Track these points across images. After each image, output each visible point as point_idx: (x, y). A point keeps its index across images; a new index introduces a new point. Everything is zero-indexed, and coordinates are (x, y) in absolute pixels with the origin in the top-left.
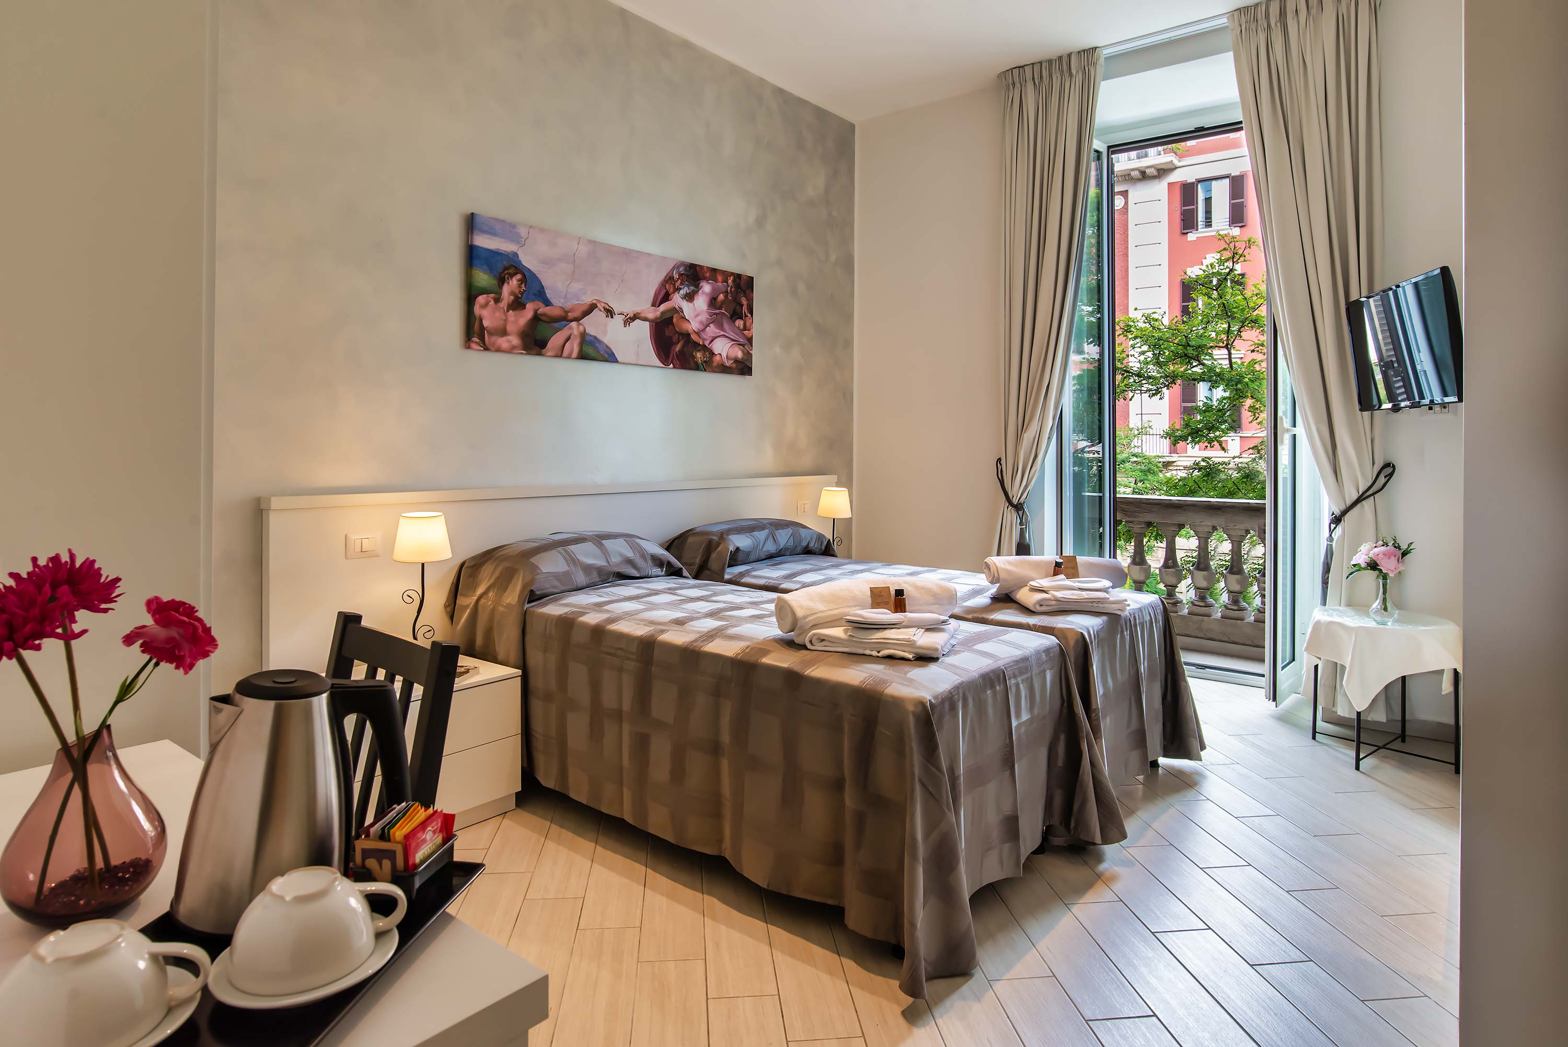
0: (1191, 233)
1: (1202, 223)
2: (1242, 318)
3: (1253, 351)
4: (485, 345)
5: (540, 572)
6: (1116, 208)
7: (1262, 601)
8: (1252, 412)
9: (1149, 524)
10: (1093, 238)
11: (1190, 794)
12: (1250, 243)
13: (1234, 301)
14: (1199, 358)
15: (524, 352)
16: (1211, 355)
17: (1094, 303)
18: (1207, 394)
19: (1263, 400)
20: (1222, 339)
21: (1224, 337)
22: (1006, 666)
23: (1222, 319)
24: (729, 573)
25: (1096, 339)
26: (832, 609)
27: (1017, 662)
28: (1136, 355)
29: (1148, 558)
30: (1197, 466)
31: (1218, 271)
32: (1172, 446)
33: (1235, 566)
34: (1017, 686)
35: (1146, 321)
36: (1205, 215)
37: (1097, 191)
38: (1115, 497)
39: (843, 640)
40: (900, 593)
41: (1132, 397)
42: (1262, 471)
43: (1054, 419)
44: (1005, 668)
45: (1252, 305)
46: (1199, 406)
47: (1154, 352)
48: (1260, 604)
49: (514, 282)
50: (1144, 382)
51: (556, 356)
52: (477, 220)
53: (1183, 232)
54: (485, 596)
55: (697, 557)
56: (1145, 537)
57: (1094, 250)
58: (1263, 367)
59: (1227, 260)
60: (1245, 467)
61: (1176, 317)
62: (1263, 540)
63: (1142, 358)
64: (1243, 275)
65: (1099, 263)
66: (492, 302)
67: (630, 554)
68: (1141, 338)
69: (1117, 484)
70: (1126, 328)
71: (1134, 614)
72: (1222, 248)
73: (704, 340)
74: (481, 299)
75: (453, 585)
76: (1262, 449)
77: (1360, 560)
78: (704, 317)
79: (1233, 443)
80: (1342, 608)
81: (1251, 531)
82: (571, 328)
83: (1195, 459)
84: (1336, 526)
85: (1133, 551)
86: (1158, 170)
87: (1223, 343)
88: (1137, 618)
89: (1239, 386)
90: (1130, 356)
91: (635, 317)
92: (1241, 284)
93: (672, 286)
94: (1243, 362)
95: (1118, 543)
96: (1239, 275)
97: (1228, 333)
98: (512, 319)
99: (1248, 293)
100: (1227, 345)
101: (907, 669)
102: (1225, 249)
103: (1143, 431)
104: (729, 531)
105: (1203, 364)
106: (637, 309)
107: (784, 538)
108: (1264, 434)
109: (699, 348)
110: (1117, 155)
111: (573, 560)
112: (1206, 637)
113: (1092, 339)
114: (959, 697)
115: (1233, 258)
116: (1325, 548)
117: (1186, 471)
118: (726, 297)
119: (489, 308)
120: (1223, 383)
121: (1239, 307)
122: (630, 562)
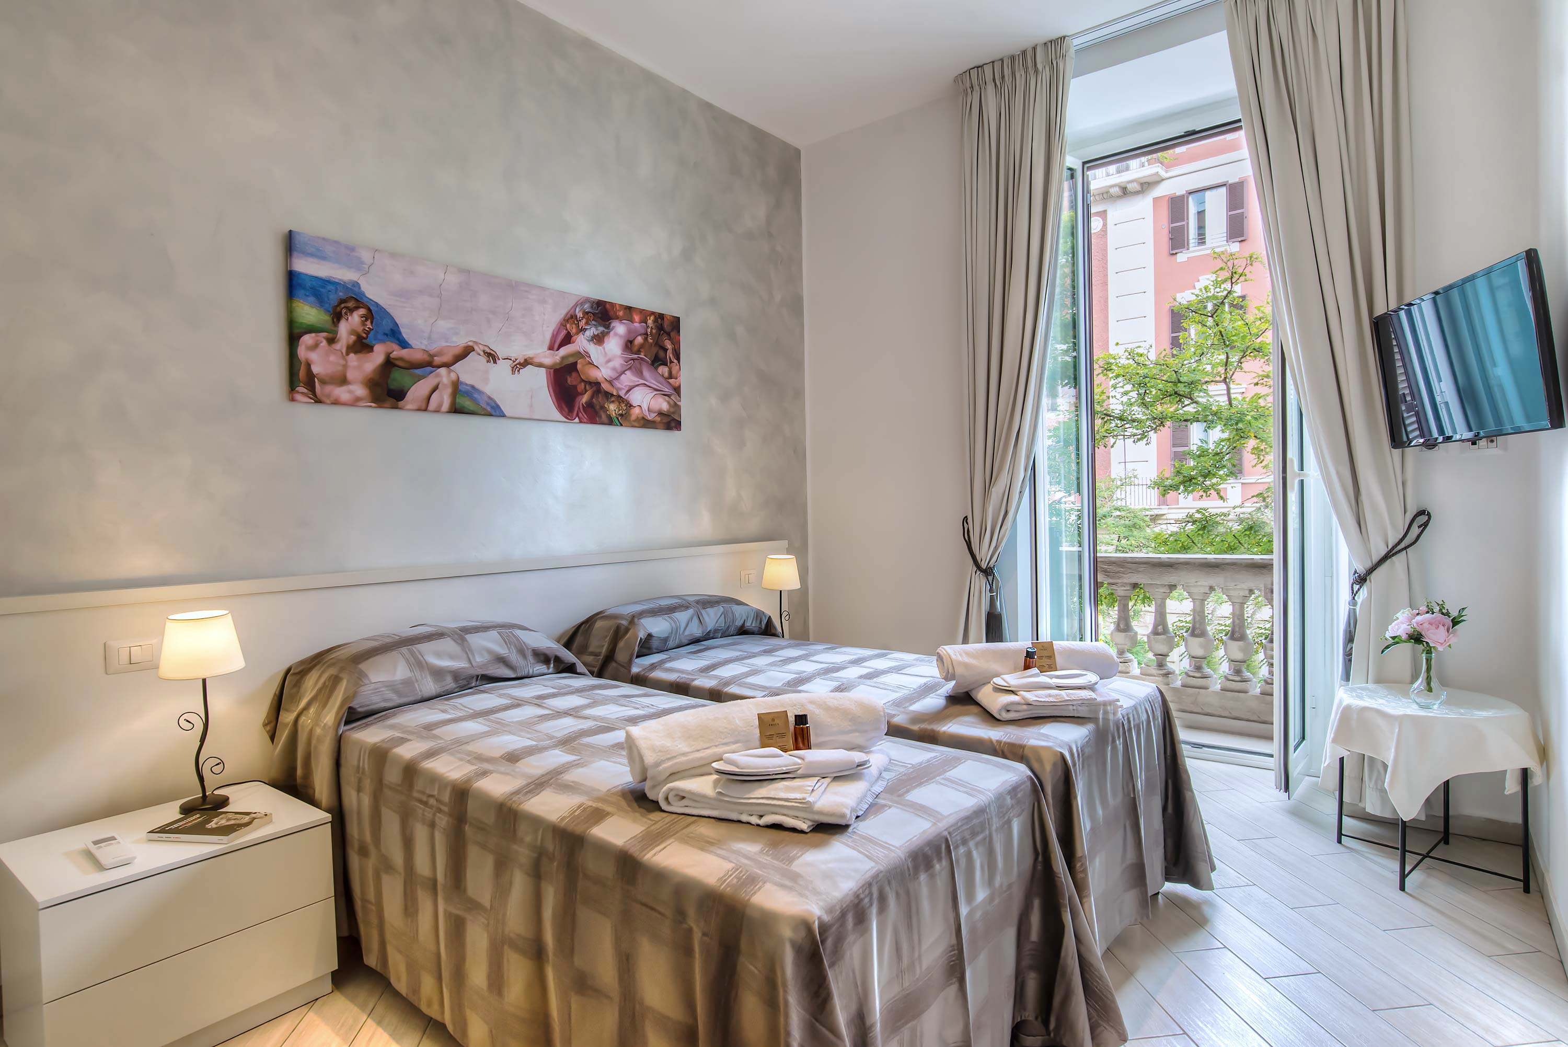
0: (1181, 254)
1: (1194, 241)
2: (1243, 346)
3: (1257, 384)
4: (316, 397)
5: (368, 682)
6: (1092, 232)
7: (1269, 671)
8: (1255, 454)
9: (1135, 586)
10: (1068, 267)
11: (1200, 938)
12: (1252, 259)
13: (1233, 327)
14: (1192, 396)
15: (373, 404)
16: (1206, 391)
17: (1068, 340)
18: (1202, 436)
19: (1269, 440)
20: (1219, 372)
21: (1221, 369)
22: (951, 830)
23: (1218, 350)
24: (639, 665)
25: (1072, 381)
26: (699, 749)
27: (968, 819)
28: (1118, 396)
29: (1134, 624)
30: (1190, 519)
31: (1213, 295)
32: (1161, 496)
33: (1237, 633)
34: (969, 855)
35: (1129, 357)
36: (1198, 231)
37: (1072, 213)
38: (1095, 558)
39: (710, 799)
40: (801, 719)
41: (1114, 443)
42: (1268, 522)
43: (1026, 470)
44: (949, 833)
45: (1254, 330)
46: (1193, 451)
47: (1138, 391)
48: (1267, 674)
49: (355, 318)
50: (1127, 426)
51: (419, 410)
52: (297, 240)
53: (1172, 252)
54: (305, 712)
55: (603, 646)
56: (1131, 600)
57: (1069, 281)
58: (1270, 401)
59: (1225, 281)
60: (1249, 518)
61: (1165, 350)
62: (1270, 601)
63: (1125, 399)
64: (1243, 297)
65: (1074, 294)
66: (324, 343)
67: (502, 651)
68: (1123, 376)
69: (1098, 542)
70: (1106, 367)
71: (1127, 715)
72: (1218, 268)
73: (618, 389)
74: (307, 339)
75: (276, 698)
76: (1268, 497)
77: (1399, 631)
78: (618, 363)
79: (1234, 491)
80: (1371, 686)
81: (1255, 591)
82: (438, 375)
83: (1187, 511)
84: (1361, 587)
85: (1117, 616)
86: (1142, 184)
87: (1221, 377)
88: (1131, 719)
89: (1240, 425)
90: (1111, 398)
91: (526, 363)
92: (1242, 307)
93: (574, 326)
94: (1244, 398)
95: (1100, 607)
96: (1239, 297)
97: (1226, 365)
98: (355, 364)
99: (1250, 318)
100: (1225, 378)
101: (795, 852)
102: (1221, 269)
103: (1127, 481)
104: (642, 614)
105: (1196, 403)
106: (529, 353)
107: (712, 618)
108: (1270, 479)
109: (613, 399)
110: (1093, 171)
111: (419, 664)
112: (1203, 712)
113: (1066, 381)
114: (871, 899)
115: (1232, 278)
116: (1347, 613)
117: (1177, 525)
118: (646, 339)
119: (319, 350)
120: (1221, 422)
121: (1239, 334)
122: (502, 660)
